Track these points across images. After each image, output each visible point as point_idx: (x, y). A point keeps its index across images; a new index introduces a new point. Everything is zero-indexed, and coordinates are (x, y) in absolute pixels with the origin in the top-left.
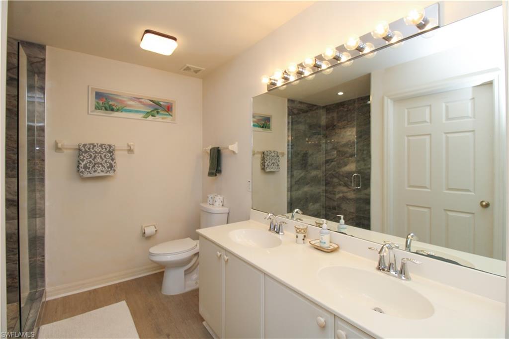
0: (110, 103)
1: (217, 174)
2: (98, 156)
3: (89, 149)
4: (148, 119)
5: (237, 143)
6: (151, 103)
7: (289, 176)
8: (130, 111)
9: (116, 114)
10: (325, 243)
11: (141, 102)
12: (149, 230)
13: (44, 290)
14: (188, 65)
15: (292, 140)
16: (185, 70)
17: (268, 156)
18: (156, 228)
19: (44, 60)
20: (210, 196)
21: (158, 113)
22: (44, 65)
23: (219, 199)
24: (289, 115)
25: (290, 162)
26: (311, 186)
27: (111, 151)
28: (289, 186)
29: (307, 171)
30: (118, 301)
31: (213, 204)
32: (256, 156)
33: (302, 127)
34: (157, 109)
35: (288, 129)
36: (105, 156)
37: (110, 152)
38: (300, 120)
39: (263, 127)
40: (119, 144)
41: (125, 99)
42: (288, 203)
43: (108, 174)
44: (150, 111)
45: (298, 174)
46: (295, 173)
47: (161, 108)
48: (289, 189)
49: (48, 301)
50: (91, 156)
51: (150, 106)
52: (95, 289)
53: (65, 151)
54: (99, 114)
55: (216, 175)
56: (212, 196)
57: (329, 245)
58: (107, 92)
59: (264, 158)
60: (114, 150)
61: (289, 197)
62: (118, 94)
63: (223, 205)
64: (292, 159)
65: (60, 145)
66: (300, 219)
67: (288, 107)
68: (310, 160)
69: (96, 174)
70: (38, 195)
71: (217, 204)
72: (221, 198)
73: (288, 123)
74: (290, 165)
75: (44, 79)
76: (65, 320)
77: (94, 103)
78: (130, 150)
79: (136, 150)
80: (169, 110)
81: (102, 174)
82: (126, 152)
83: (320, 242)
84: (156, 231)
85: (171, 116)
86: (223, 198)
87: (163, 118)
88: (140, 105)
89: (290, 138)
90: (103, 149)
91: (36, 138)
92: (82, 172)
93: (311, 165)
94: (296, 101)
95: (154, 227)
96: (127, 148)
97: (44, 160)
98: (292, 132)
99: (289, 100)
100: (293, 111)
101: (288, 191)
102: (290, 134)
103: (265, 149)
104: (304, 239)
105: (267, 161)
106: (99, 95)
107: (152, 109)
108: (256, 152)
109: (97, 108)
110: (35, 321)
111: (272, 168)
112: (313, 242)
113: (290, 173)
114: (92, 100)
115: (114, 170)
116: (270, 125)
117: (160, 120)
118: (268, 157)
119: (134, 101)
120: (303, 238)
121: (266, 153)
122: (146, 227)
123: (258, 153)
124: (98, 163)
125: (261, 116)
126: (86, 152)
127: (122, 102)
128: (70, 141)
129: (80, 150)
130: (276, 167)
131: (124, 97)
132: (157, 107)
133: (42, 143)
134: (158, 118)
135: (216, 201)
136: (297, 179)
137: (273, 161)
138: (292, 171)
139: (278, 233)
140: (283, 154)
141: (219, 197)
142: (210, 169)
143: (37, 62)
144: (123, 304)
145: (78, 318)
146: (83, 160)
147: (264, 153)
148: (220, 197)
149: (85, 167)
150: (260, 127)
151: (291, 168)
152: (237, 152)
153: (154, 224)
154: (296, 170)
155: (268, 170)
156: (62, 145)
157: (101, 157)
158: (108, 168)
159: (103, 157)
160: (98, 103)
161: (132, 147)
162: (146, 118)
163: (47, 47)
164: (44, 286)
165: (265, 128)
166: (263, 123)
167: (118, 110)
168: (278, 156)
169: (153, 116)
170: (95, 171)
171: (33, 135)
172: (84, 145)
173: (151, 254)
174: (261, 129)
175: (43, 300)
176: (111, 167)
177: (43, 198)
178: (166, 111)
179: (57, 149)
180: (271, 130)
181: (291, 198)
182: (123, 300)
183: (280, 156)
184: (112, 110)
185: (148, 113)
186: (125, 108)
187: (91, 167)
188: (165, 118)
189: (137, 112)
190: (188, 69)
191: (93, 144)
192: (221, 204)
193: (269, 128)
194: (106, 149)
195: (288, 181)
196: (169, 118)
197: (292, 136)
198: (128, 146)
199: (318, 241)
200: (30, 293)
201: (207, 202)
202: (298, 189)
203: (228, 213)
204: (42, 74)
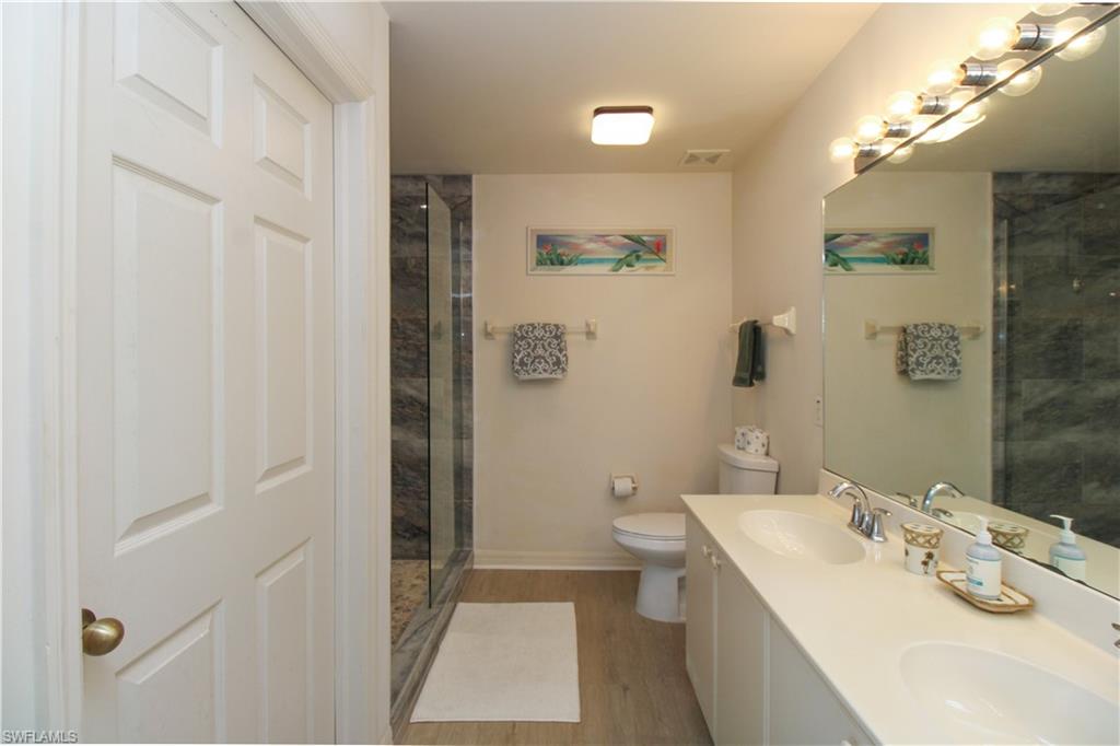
0: (559, 251)
1: (754, 381)
2: (539, 344)
3: (527, 333)
4: (621, 272)
5: (793, 309)
6: (626, 241)
7: (1002, 394)
8: (590, 262)
9: (568, 269)
10: (981, 584)
11: (606, 242)
12: (623, 486)
13: (470, 551)
14: (689, 151)
15: (1009, 290)
16: (687, 162)
17: (918, 337)
18: (633, 482)
19: (470, 198)
20: (739, 431)
21: (638, 258)
22: (470, 206)
23: (757, 439)
24: (998, 217)
25: (1003, 354)
26: (1095, 430)
27: (558, 334)
28: (1001, 424)
29: (1076, 382)
30: (563, 599)
31: (743, 449)
32: (880, 337)
33: (1052, 250)
34: (635, 251)
35: (996, 260)
36: (550, 344)
37: (557, 337)
38: (1043, 228)
39: (903, 262)
40: (572, 322)
41: (581, 241)
42: (996, 473)
43: (553, 376)
44: (623, 256)
45: (1037, 390)
46: (1024, 386)
47: (645, 249)
48: (1002, 432)
49: (476, 570)
50: (529, 344)
51: (622, 247)
52: (537, 571)
53: (498, 337)
54: (541, 272)
55: (751, 384)
56: (742, 431)
57: (996, 592)
58: (554, 233)
59: (907, 344)
60: (562, 333)
61: (1001, 455)
62: (569, 233)
63: (767, 454)
64: (1009, 346)
65: (489, 328)
66: (945, 513)
67: (995, 195)
68: (1089, 349)
69: (536, 376)
70: (464, 404)
71: (751, 449)
72: (762, 438)
73: (997, 241)
74: (1003, 363)
75: (470, 226)
76: (489, 605)
77: (535, 255)
78: (590, 334)
79: (599, 332)
80: (659, 250)
81: (546, 375)
82: (584, 338)
83: (968, 578)
84: (634, 489)
85: (665, 261)
86: (768, 438)
87: (647, 268)
88: (607, 248)
89: (1003, 289)
90: (546, 332)
91: (462, 318)
92: (517, 372)
93: (1093, 364)
94: (1026, 173)
95: (629, 480)
96: (584, 330)
97: (471, 352)
98: (1009, 268)
99: (998, 177)
100: (1017, 204)
101: (995, 439)
102: (1003, 272)
103: (909, 319)
104: (925, 563)
105: (914, 351)
106: (543, 241)
107: (627, 253)
108: (878, 328)
109: (540, 263)
110: (449, 591)
111: (933, 371)
112: (948, 577)
113: (1002, 388)
114: (533, 251)
115: (564, 370)
116: (929, 253)
117: (642, 271)
118: (919, 342)
119: (595, 242)
120: (924, 558)
121: (911, 328)
122: (616, 477)
123: (886, 330)
124: (539, 357)
125: (897, 234)
126: (523, 338)
127: (576, 247)
128: (503, 321)
129: (515, 335)
130: (948, 369)
131: (579, 238)
132: (637, 247)
133: (469, 325)
134: (639, 267)
135: (749, 443)
136: (1031, 406)
137: (937, 351)
138: (1010, 382)
139: (869, 535)
140: (976, 334)
141: (757, 433)
142: (739, 368)
143: (462, 204)
144: (569, 607)
145: (504, 606)
146: (519, 352)
147: (905, 330)
148: (759, 435)
149: (522, 363)
150: (895, 262)
151: (1007, 372)
152: (793, 331)
153: (633, 475)
154: (1028, 377)
155: (918, 376)
156: (493, 328)
157: (544, 347)
158: (554, 364)
159: (547, 347)
160: (540, 254)
161: (592, 328)
162: (617, 270)
163: (474, 177)
164: (471, 545)
165: (912, 263)
166: (906, 250)
167: (570, 263)
168: (953, 338)
169: (629, 265)
170: (535, 370)
171: (459, 314)
172: (521, 327)
173: (615, 530)
174: (896, 268)
175: (466, 567)
176: (558, 363)
177: (470, 409)
178: (653, 252)
179: (488, 335)
180: (932, 269)
181: (1008, 458)
182: (571, 601)
183: (961, 338)
184: (562, 263)
185: (621, 260)
186: (582, 257)
187: (529, 362)
188: (652, 267)
189: (601, 261)
190: (693, 158)
191: (532, 325)
192: (763, 450)
193: (925, 261)
194: (551, 333)
195: (995, 411)
196: (660, 267)
197: (1010, 280)
198: (588, 325)
199: (963, 576)
200: (455, 551)
201: (733, 443)
202: (1037, 436)
203: (778, 473)
204: (467, 219)
